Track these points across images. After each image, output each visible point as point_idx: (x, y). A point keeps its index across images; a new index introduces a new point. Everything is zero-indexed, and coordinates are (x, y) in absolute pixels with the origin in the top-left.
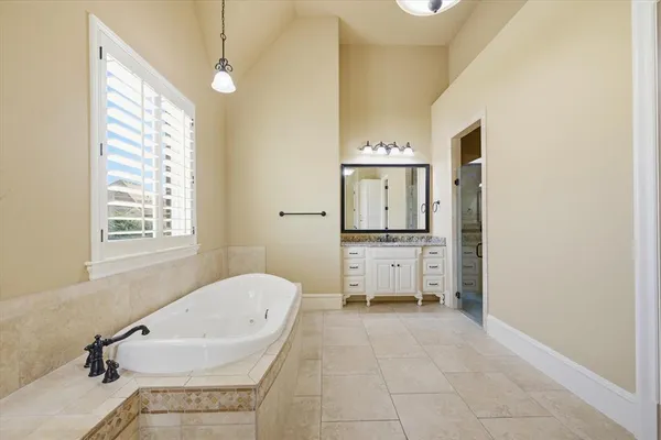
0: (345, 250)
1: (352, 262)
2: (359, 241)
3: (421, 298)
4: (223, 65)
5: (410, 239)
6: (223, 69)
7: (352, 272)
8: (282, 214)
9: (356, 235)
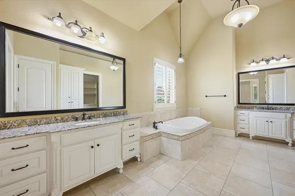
0: (237, 111)
1: (242, 117)
2: (249, 108)
3: (291, 142)
4: (181, 56)
5: (288, 109)
6: (181, 57)
7: (242, 122)
8: (206, 96)
9: (247, 106)
